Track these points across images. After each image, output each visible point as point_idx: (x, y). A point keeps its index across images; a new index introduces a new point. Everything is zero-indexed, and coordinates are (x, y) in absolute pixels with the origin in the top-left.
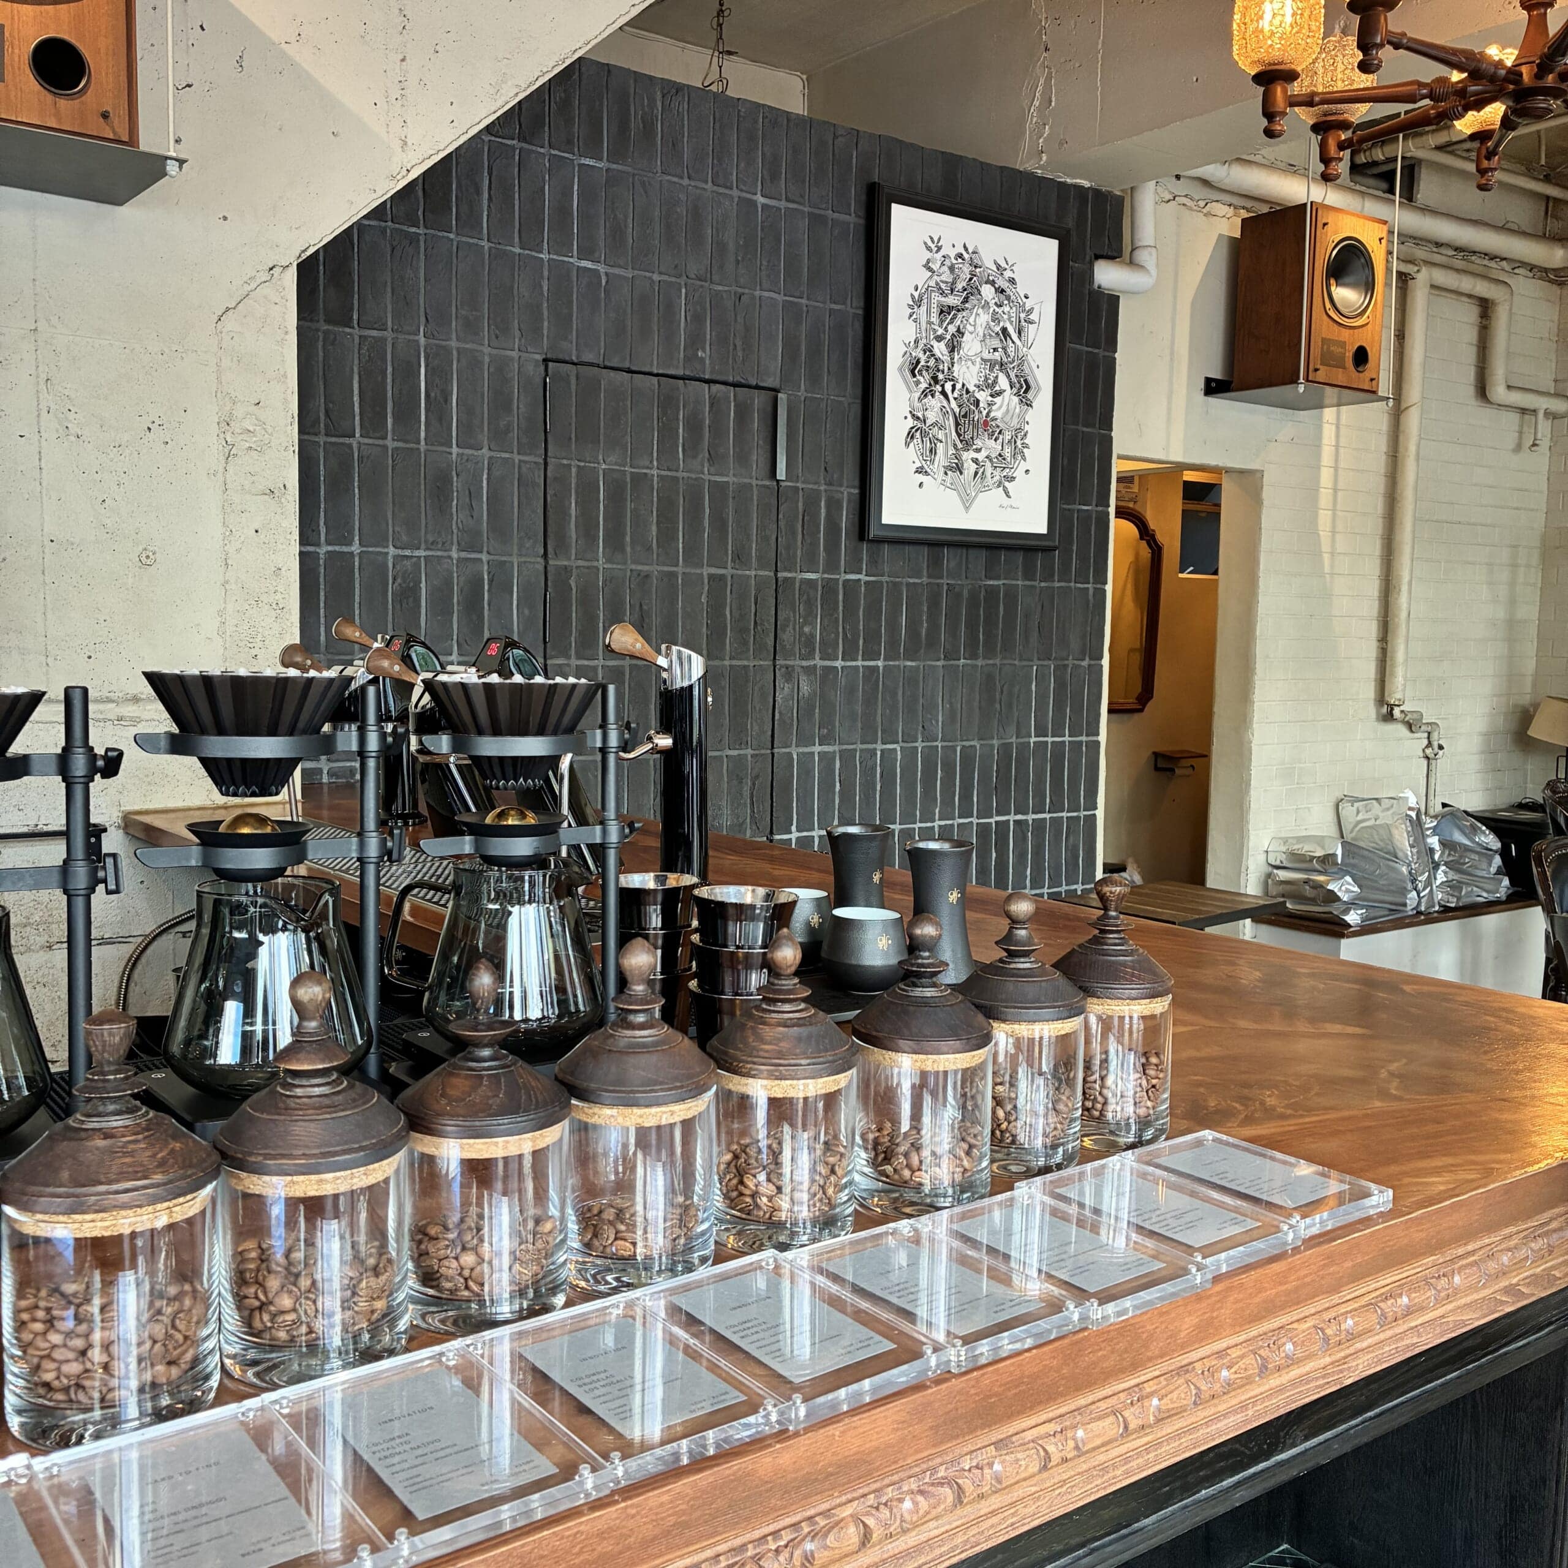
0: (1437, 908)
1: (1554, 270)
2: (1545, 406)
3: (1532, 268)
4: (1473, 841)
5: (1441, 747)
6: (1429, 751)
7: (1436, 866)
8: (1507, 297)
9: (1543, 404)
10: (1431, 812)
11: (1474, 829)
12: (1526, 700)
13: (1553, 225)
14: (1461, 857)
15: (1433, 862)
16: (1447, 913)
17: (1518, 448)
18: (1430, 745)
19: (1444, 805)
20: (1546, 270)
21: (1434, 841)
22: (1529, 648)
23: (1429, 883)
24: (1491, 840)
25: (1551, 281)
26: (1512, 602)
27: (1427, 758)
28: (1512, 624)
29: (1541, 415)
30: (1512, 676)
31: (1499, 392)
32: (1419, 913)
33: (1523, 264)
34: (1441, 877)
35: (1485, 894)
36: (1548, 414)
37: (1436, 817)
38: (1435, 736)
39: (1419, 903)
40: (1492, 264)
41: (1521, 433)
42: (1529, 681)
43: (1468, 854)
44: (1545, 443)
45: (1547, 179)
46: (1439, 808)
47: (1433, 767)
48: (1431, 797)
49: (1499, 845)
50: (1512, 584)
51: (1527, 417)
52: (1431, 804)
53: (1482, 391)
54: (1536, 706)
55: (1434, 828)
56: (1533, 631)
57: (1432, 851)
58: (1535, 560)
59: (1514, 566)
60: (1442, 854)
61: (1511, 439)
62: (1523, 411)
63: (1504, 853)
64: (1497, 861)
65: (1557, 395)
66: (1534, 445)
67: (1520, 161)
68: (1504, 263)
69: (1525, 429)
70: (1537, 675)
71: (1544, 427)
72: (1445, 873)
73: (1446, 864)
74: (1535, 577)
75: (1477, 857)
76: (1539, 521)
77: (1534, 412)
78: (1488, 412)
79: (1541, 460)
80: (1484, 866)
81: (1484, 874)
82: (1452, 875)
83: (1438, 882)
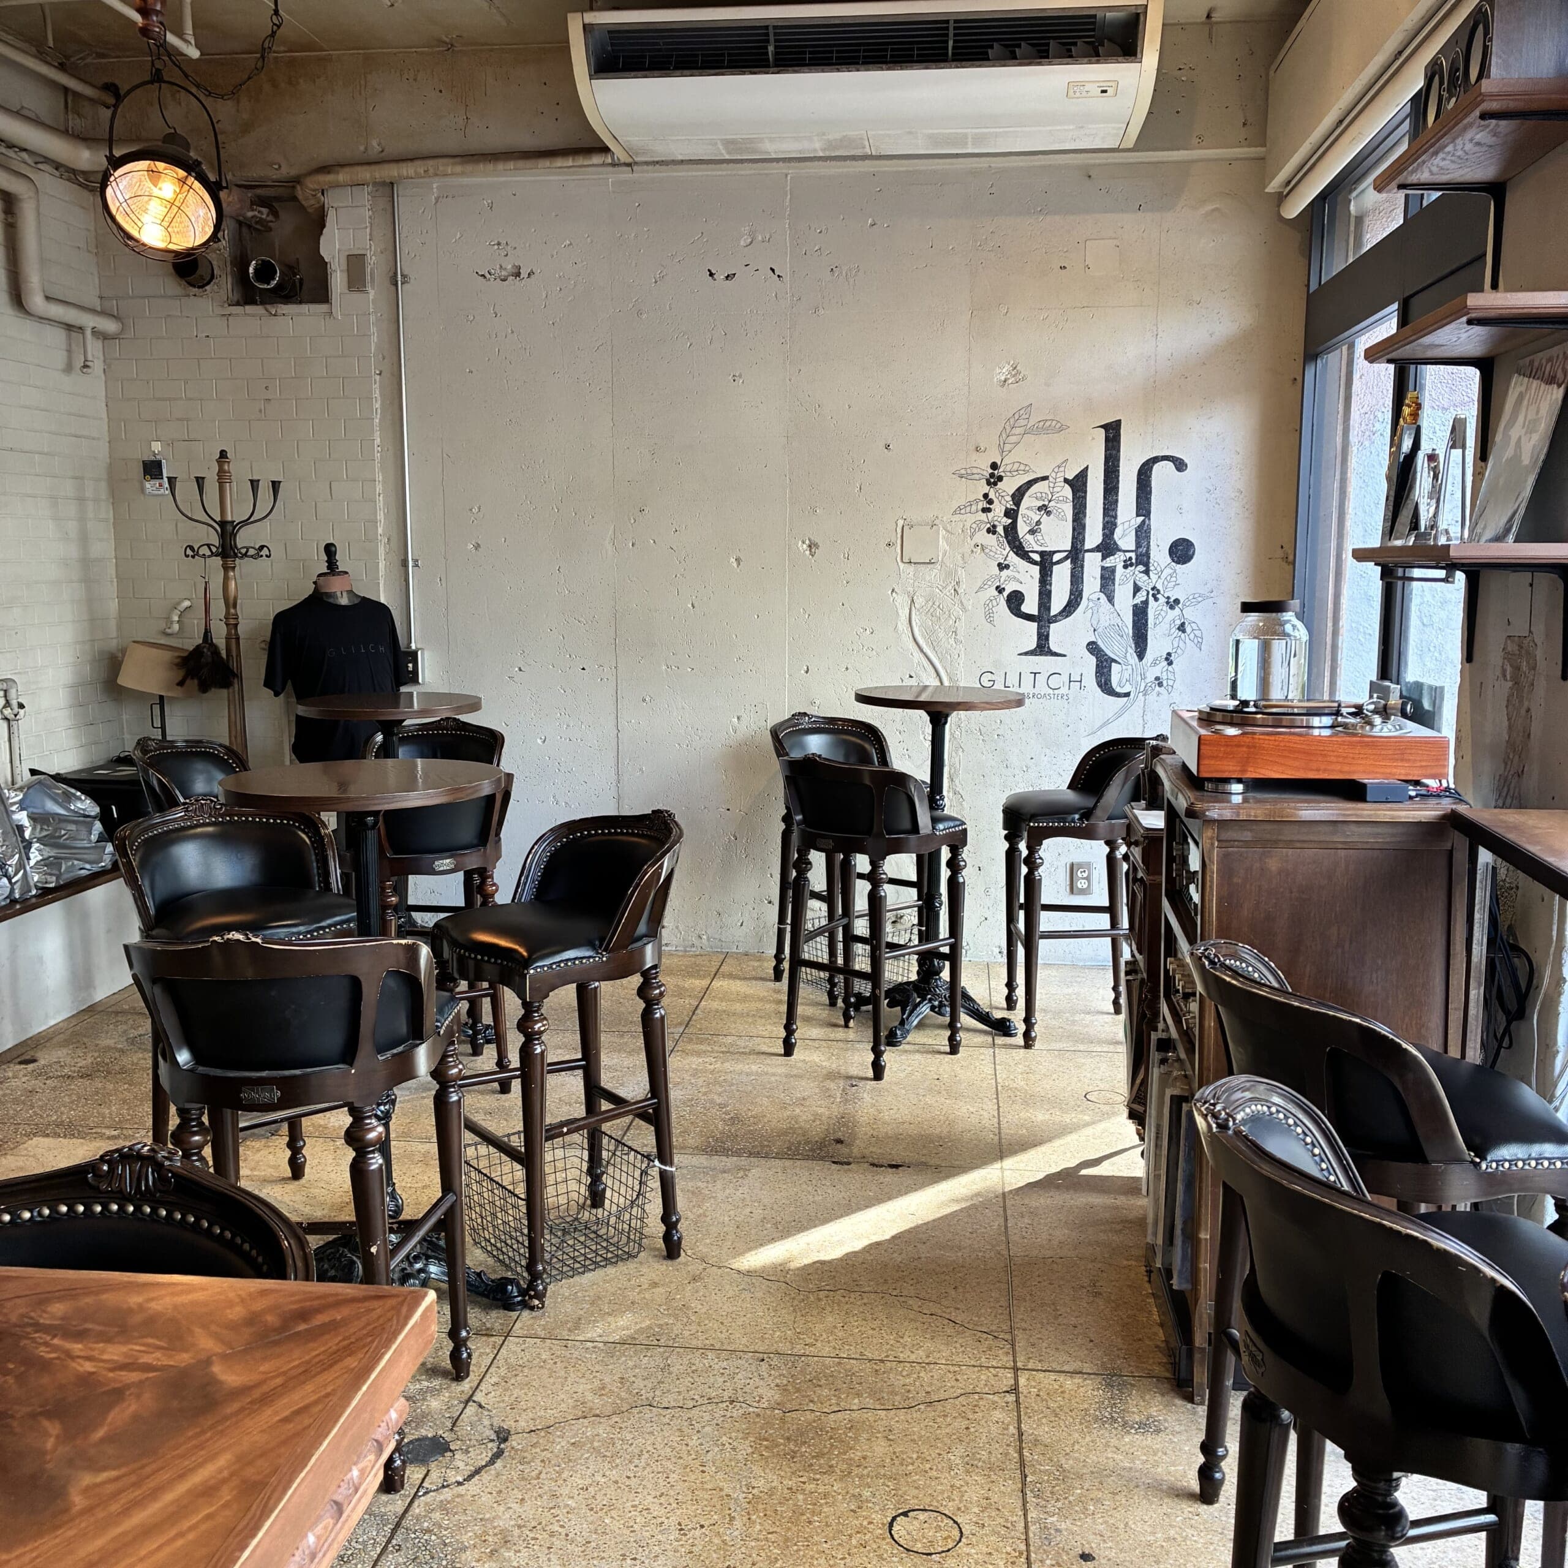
0: (34, 892)
1: (83, 173)
2: (92, 324)
3: (58, 166)
4: (69, 810)
5: (21, 706)
6: (7, 712)
7: (28, 845)
8: (32, 194)
9: (89, 321)
10: (19, 784)
11: (68, 798)
12: (113, 645)
13: (75, 122)
14: (55, 830)
15: (23, 839)
16: (47, 895)
17: (69, 368)
18: (8, 704)
19: (33, 772)
20: (74, 171)
21: (22, 817)
22: (110, 590)
23: (21, 866)
24: (86, 805)
25: (80, 185)
26: (84, 539)
27: (6, 719)
28: (86, 562)
29: (88, 332)
30: (93, 620)
31: (37, 301)
32: (14, 901)
33: (47, 160)
34: (35, 856)
35: (88, 866)
36: (95, 332)
37: (21, 789)
38: (12, 694)
39: (12, 891)
40: (11, 153)
41: (69, 351)
42: (113, 624)
43: (63, 825)
44: (98, 366)
45: (62, 67)
46: (27, 775)
47: (15, 729)
48: (16, 762)
49: (98, 809)
50: (82, 519)
51: (74, 334)
52: (17, 771)
53: (17, 298)
54: (124, 651)
55: (21, 802)
56: (112, 571)
57: (20, 829)
58: (104, 494)
59: (81, 500)
60: (34, 829)
61: (59, 358)
62: (69, 327)
63: (105, 817)
64: (98, 826)
65: (103, 313)
66: (86, 366)
67: (29, 40)
68: (24, 155)
69: (74, 346)
70: (120, 618)
71: (94, 347)
72: (39, 850)
73: (39, 840)
74: (106, 512)
75: (73, 827)
76: (103, 451)
77: (81, 329)
78: (28, 324)
79: (95, 383)
80: (83, 834)
81: (85, 844)
82: (49, 852)
83: (32, 863)
